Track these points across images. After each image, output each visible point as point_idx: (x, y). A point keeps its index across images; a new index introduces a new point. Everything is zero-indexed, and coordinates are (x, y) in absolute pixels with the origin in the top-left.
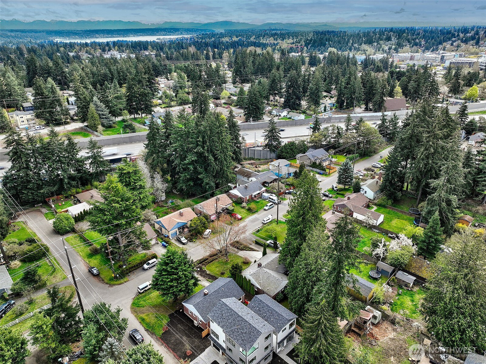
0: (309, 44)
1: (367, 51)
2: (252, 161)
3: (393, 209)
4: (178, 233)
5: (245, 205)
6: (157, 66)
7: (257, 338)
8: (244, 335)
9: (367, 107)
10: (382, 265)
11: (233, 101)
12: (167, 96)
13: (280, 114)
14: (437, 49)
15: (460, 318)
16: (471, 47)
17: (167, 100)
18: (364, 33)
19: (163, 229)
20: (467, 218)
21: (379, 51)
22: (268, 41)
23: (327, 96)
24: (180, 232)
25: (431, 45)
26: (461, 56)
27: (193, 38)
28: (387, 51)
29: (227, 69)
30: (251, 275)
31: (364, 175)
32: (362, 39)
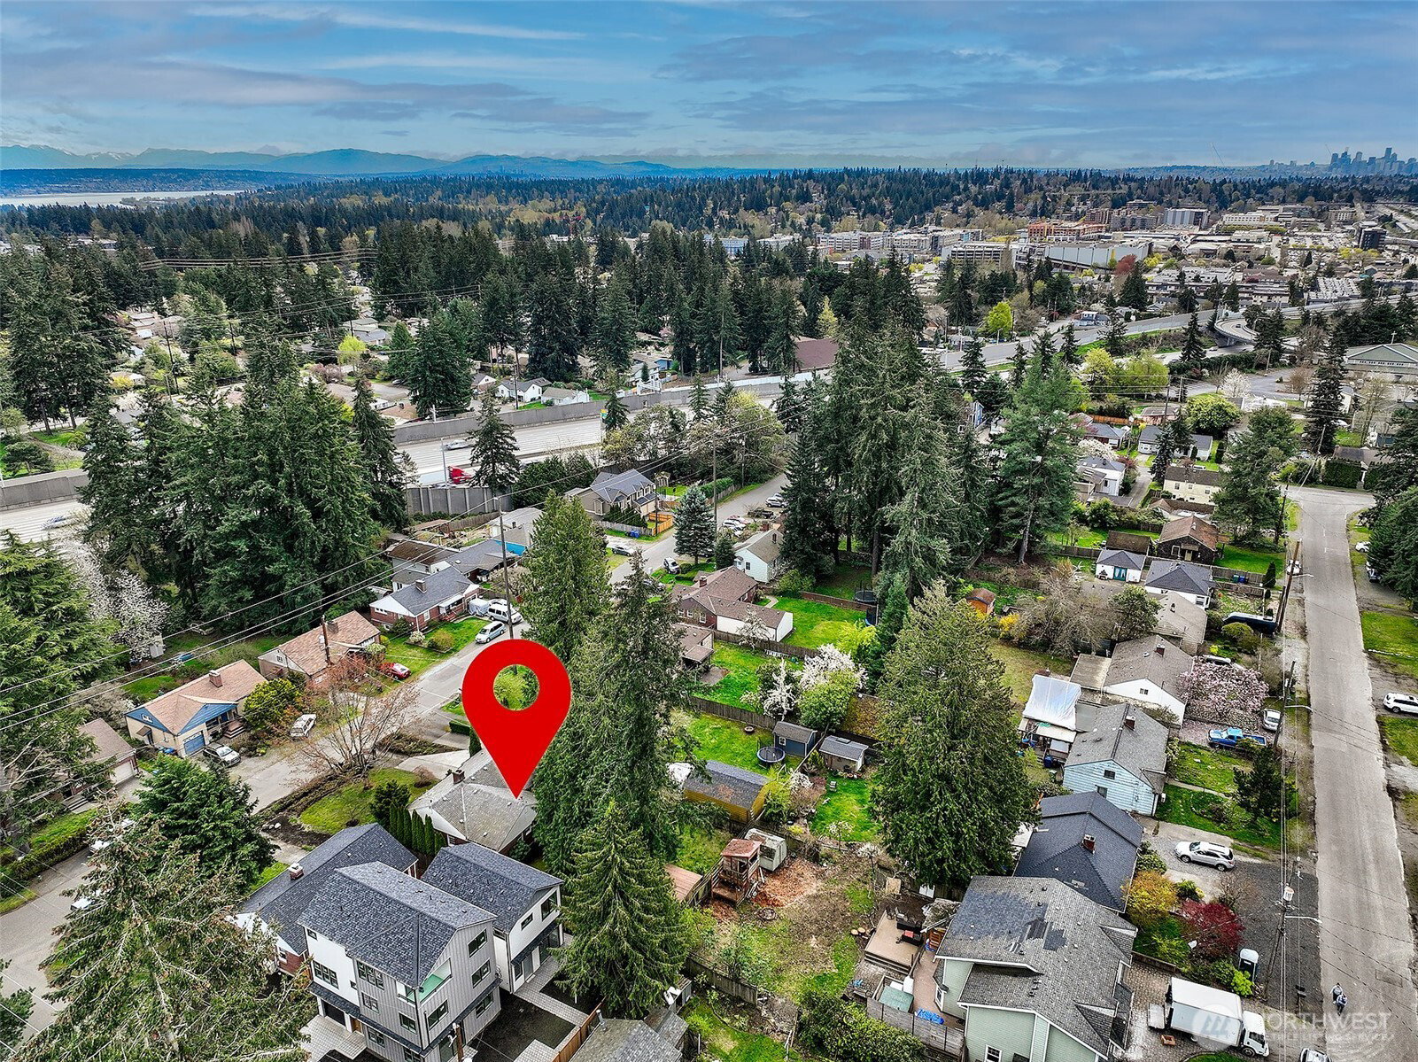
0: (597, 212)
1: (753, 227)
2: (440, 522)
3: (816, 598)
4: (208, 739)
5: (417, 638)
6: (121, 276)
7: (442, 945)
8: (406, 946)
9: (754, 364)
10: (785, 729)
11: (377, 367)
12: (159, 362)
13: (520, 393)
14: (922, 222)
15: (947, 801)
16: (998, 216)
17: (161, 372)
18: (742, 182)
19: (156, 733)
20: (982, 593)
21: (783, 226)
22: (481, 206)
23: (650, 344)
24: (214, 735)
25: (907, 213)
26: (975, 236)
27: (246, 199)
28: (804, 228)
29: (358, 281)
30: (433, 807)
31: (747, 527)
32: (739, 197)
